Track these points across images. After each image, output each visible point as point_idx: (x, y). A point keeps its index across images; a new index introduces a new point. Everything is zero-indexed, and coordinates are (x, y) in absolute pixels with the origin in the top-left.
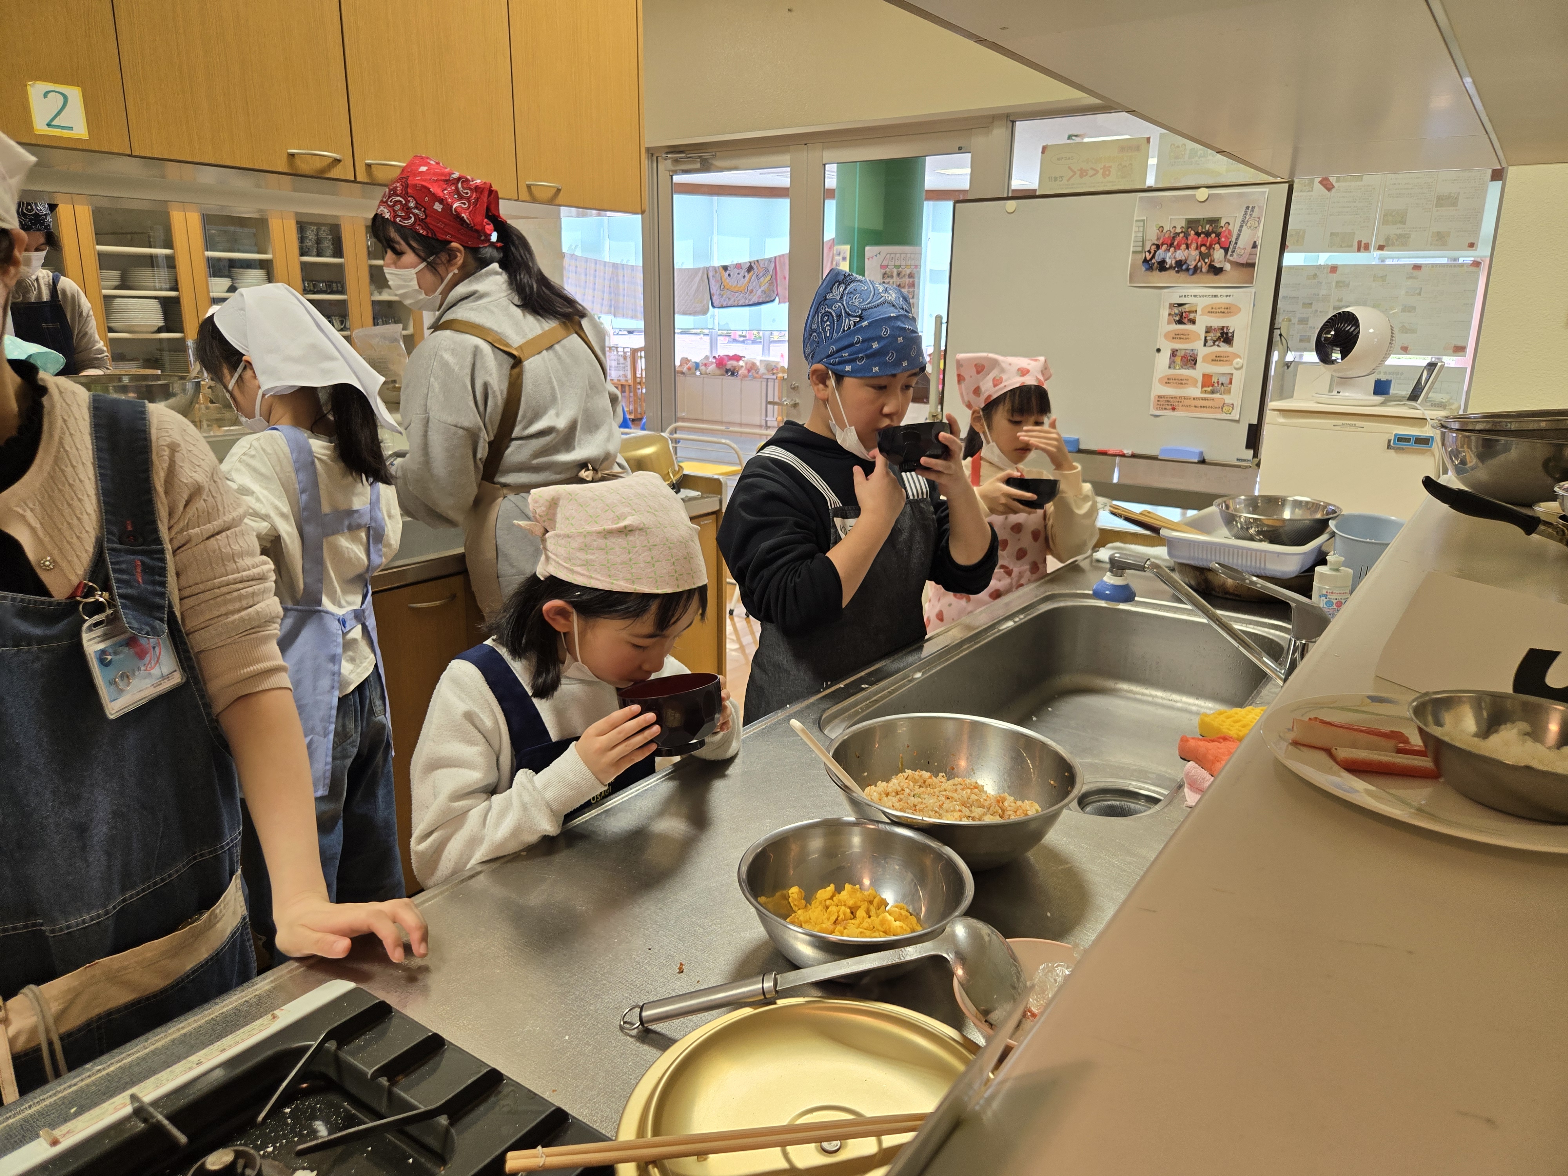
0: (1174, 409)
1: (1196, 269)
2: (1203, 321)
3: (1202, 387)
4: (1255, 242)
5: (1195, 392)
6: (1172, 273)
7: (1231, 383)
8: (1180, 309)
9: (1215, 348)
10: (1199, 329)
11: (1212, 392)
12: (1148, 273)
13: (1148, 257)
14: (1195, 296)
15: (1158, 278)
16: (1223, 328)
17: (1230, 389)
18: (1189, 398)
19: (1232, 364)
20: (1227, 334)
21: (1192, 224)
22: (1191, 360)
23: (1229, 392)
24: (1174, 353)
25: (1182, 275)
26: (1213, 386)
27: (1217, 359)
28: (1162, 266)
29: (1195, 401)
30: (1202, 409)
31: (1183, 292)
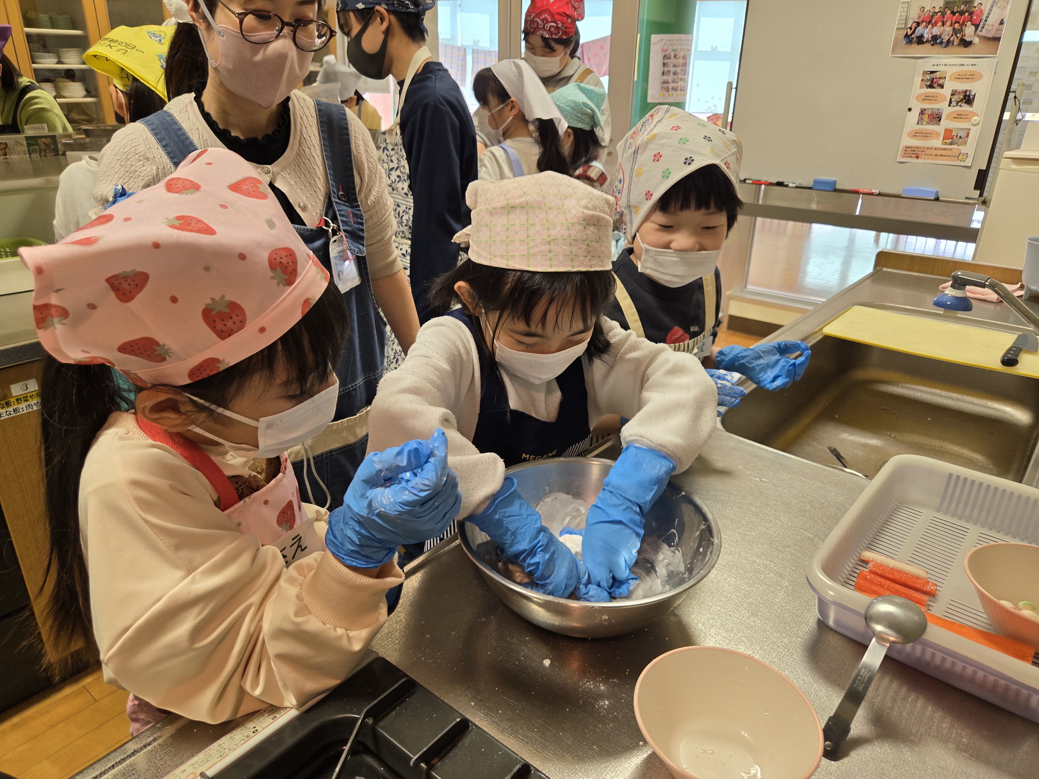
0: (917, 157)
1: (948, 43)
2: (950, 86)
3: (943, 139)
4: (1002, 20)
5: (937, 143)
6: (928, 46)
7: (967, 136)
8: (932, 75)
10: (946, 92)
11: (951, 144)
12: (908, 45)
13: (909, 33)
14: (945, 65)
15: (916, 50)
17: (967, 141)
18: (932, 148)
19: (970, 121)
22: (936, 118)
23: (965, 143)
24: (922, 112)
25: (936, 48)
26: (952, 138)
27: (959, 117)
28: (920, 40)
29: (936, 151)
30: (941, 157)
31: (936, 61)
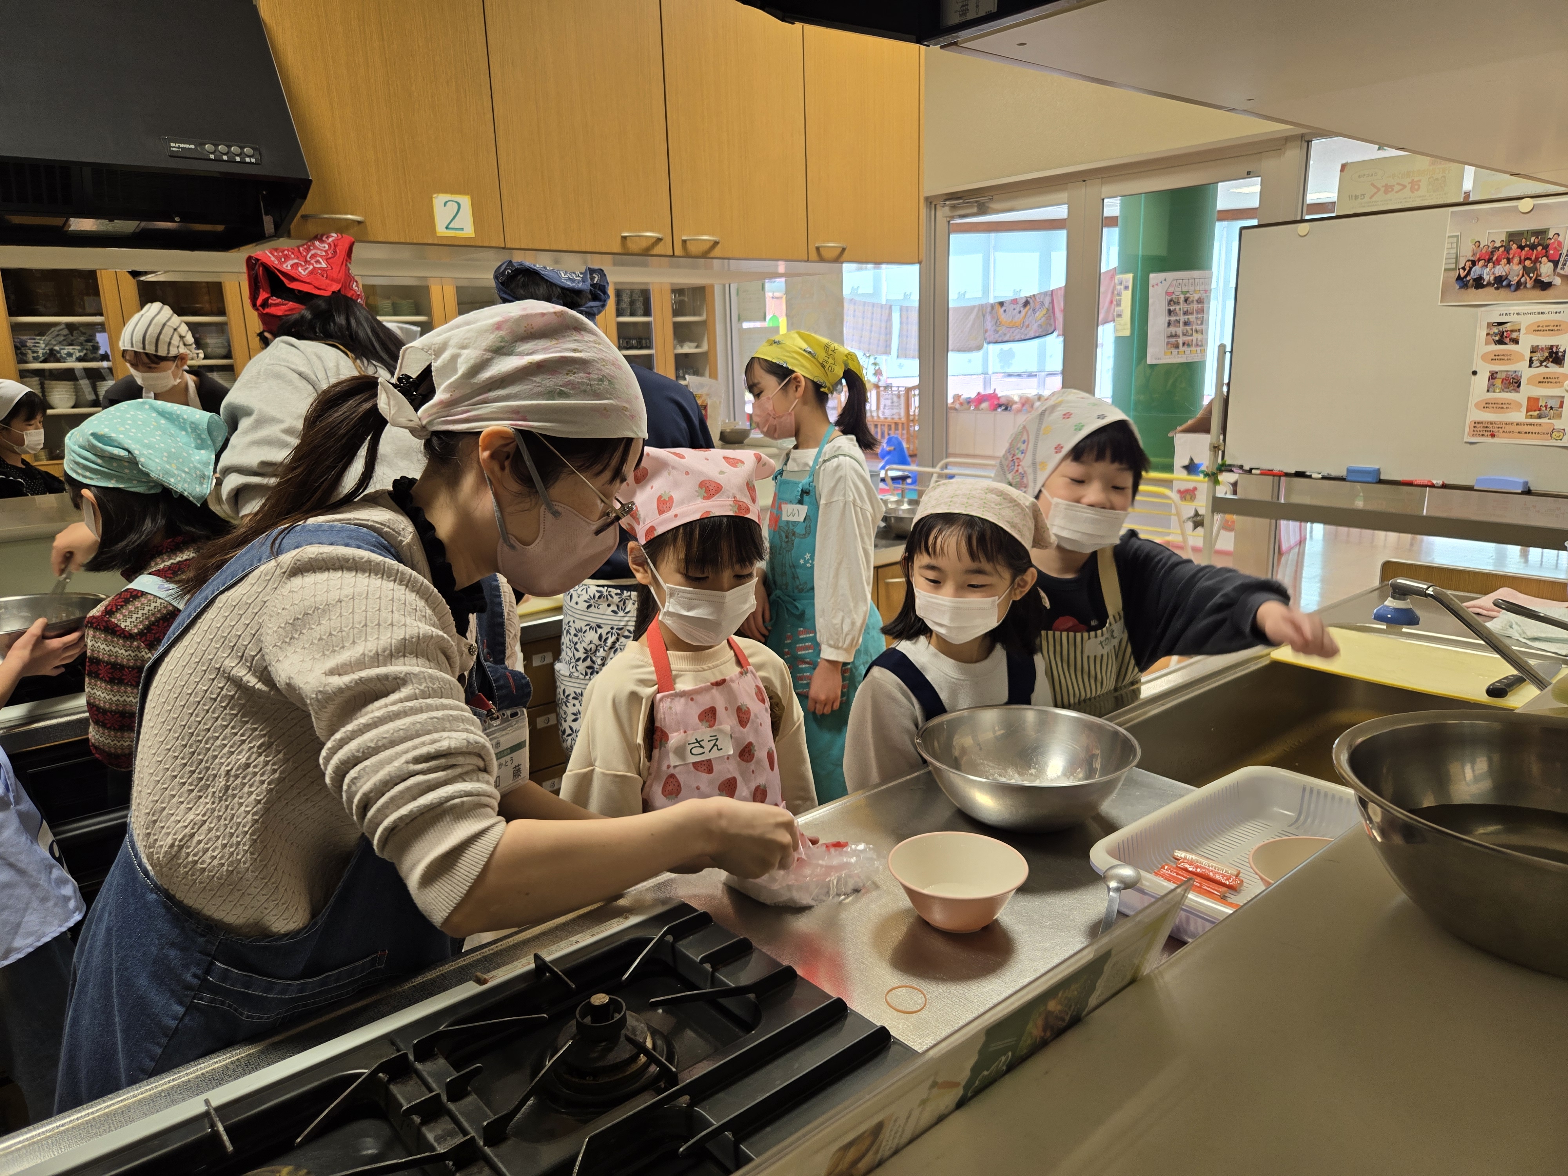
0: (1493, 436)
1: (1519, 285)
2: (1527, 341)
3: (1527, 412)
5: (1519, 416)
6: (1491, 290)
7: (1561, 406)
8: (1501, 328)
9: (1542, 370)
10: (1524, 348)
11: (1539, 417)
12: (1463, 290)
13: (1463, 274)
14: (1518, 314)
16: (1552, 347)
17: (1561, 412)
18: (1512, 424)
19: (1562, 386)
20: (1557, 353)
21: (1513, 236)
22: (1514, 383)
23: (1559, 416)
24: (1493, 376)
25: (1503, 292)
26: (1540, 410)
27: (1545, 381)
28: (1479, 283)
29: (1519, 427)
30: (1527, 435)
31: (1503, 310)
